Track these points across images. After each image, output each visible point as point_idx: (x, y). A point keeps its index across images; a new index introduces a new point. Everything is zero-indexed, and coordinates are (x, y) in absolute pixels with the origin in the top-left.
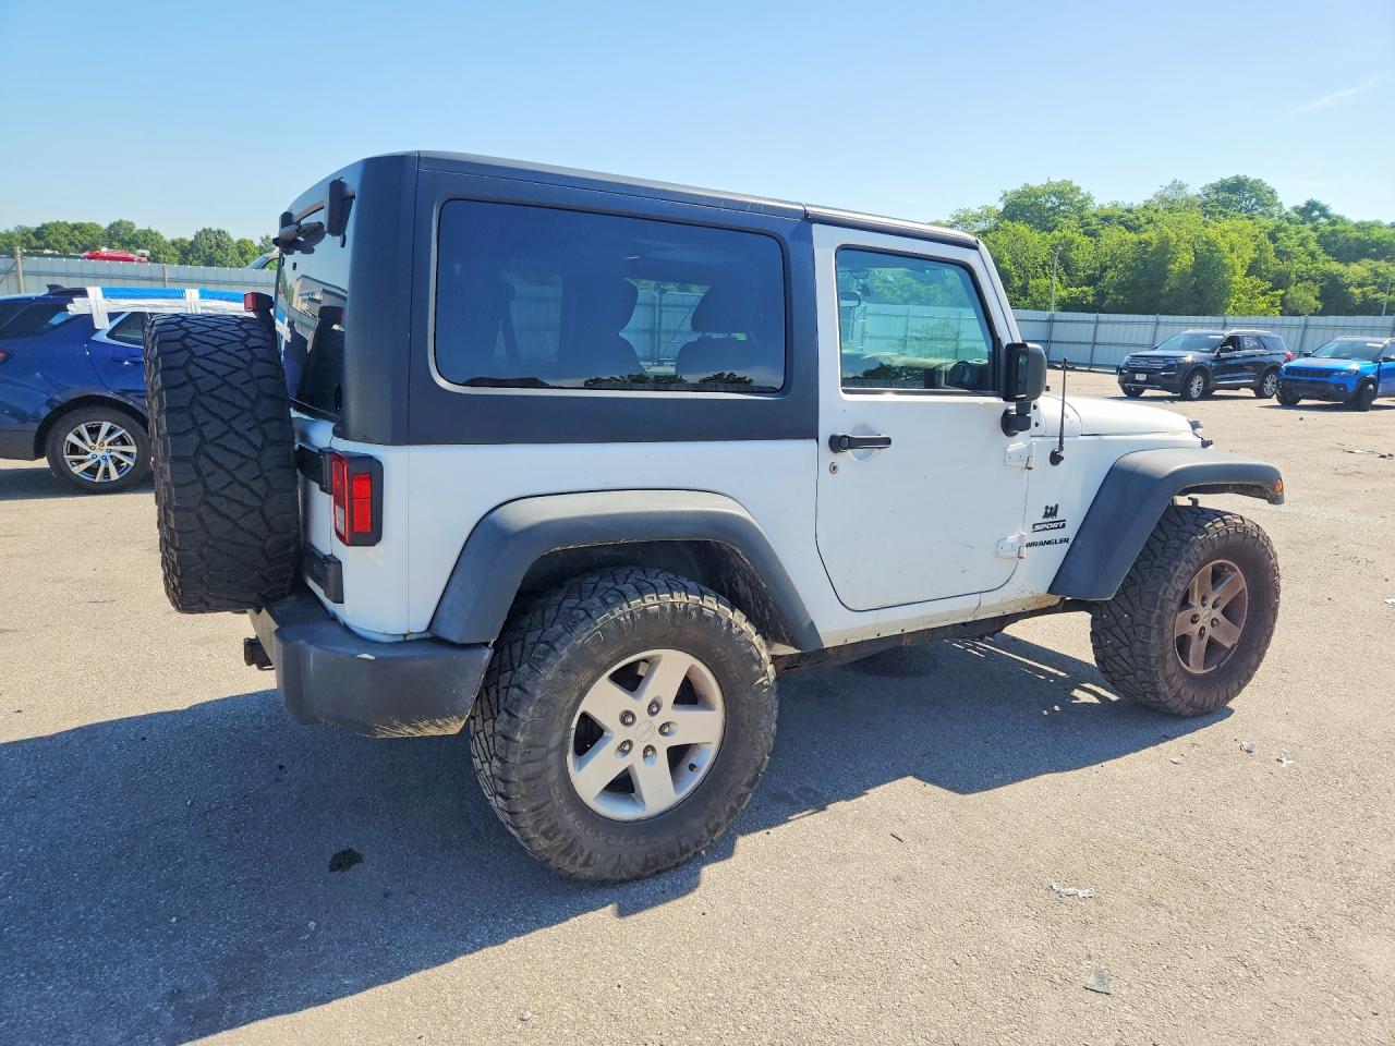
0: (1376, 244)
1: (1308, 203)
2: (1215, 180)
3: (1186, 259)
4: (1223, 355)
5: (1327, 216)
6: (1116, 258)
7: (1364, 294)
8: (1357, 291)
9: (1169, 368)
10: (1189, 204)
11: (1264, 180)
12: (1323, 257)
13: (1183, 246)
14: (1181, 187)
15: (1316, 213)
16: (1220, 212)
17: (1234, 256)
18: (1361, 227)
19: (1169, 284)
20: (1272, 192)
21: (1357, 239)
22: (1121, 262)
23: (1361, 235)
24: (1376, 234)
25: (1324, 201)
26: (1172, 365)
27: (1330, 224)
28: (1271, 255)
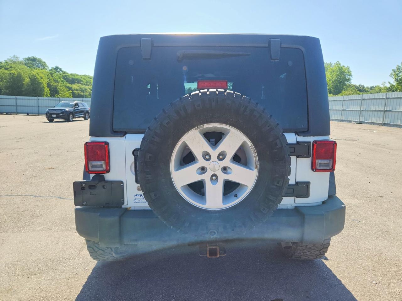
0: (77, 79)
1: (56, 67)
2: (27, 57)
3: (27, 80)
4: (76, 109)
5: (62, 71)
6: (3, 78)
7: (78, 93)
8: (76, 92)
9: (63, 113)
10: (21, 63)
11: (42, 59)
12: (65, 82)
13: (25, 76)
14: (17, 58)
15: (59, 70)
16: (32, 67)
17: (42, 80)
18: (72, 74)
19: (24, 88)
20: (45, 63)
21: (72, 78)
22: (5, 79)
23: (73, 77)
24: (77, 77)
25: (60, 67)
26: (64, 112)
27: (63, 73)
28: (52, 80)
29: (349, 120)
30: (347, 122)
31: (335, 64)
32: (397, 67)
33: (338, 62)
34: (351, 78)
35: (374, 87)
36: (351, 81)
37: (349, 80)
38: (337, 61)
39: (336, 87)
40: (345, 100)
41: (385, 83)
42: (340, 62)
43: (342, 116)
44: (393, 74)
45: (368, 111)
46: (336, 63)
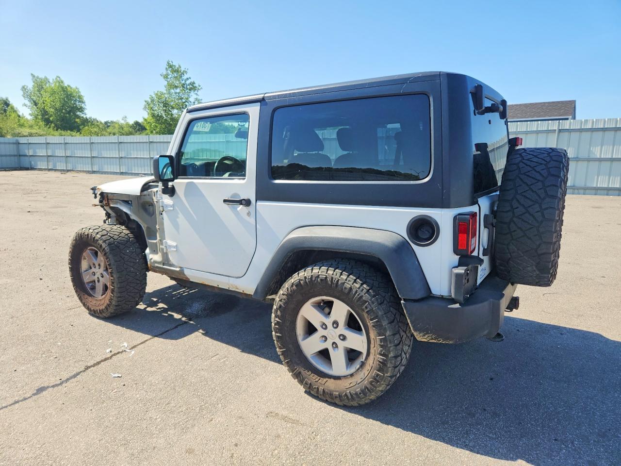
29: (133, 172)
30: (132, 175)
31: (55, 81)
32: (150, 98)
33: (59, 78)
34: (86, 107)
35: (109, 123)
36: (86, 111)
37: (81, 110)
38: (57, 77)
39: (63, 120)
40: (121, 143)
41: (126, 117)
42: (62, 79)
43: (121, 167)
44: (147, 106)
45: (128, 158)
46: (56, 79)
